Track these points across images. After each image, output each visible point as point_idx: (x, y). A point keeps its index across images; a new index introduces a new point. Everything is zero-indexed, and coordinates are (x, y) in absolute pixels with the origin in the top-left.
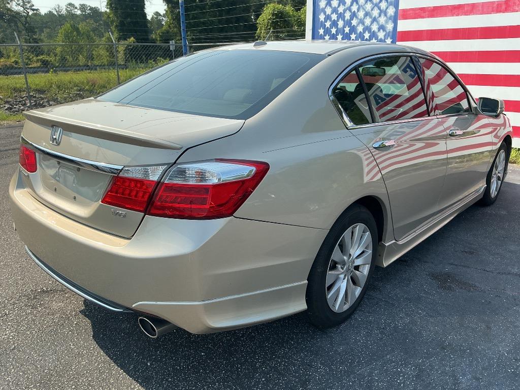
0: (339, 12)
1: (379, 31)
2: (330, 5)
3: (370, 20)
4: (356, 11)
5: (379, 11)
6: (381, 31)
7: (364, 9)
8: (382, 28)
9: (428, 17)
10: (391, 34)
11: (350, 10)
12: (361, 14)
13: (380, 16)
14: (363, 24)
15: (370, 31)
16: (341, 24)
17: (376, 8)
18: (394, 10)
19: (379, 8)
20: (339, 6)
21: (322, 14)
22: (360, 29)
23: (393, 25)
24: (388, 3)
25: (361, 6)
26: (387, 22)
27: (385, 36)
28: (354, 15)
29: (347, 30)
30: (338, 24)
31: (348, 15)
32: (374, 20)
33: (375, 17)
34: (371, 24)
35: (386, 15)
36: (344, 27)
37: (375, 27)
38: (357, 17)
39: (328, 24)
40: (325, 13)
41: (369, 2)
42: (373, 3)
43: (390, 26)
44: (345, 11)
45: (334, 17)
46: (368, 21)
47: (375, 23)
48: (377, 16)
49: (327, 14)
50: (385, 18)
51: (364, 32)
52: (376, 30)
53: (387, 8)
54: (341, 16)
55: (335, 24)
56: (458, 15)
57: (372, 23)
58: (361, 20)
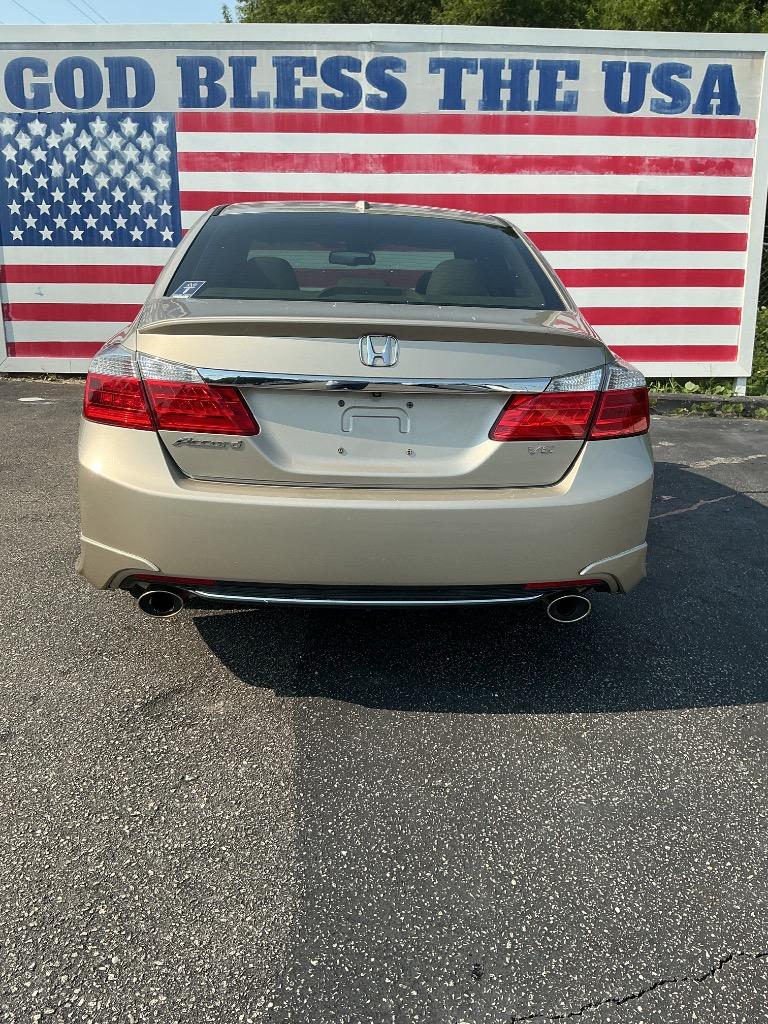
0: (50, 146)
1: (143, 188)
2: (27, 132)
3: (122, 166)
4: (89, 148)
5: (137, 152)
6: (148, 188)
7: (105, 145)
8: (147, 182)
9: (234, 170)
10: (168, 195)
11: (75, 145)
12: (100, 154)
13: (141, 161)
14: (108, 173)
15: (124, 187)
16: (57, 169)
17: (131, 146)
18: (168, 152)
19: (138, 147)
20: (48, 134)
21: (9, 147)
22: (102, 181)
23: (170, 179)
24: (154, 137)
25: (99, 138)
26: (156, 172)
27: (156, 198)
28: (84, 155)
29: (73, 182)
30: (50, 171)
31: (70, 154)
32: (130, 167)
33: (131, 163)
34: (125, 175)
35: (152, 160)
36: (66, 176)
37: (133, 181)
38: (91, 159)
39: (26, 168)
40: (16, 146)
41: (114, 134)
42: (123, 136)
43: (164, 181)
44: (63, 145)
45: (39, 154)
46: (117, 169)
47: (133, 173)
48: (135, 160)
49: (21, 147)
50: (152, 166)
51: (112, 188)
52: (137, 187)
53: (154, 148)
54: (55, 154)
55: (42, 168)
56: (284, 171)
57: (127, 171)
58: (101, 164)
